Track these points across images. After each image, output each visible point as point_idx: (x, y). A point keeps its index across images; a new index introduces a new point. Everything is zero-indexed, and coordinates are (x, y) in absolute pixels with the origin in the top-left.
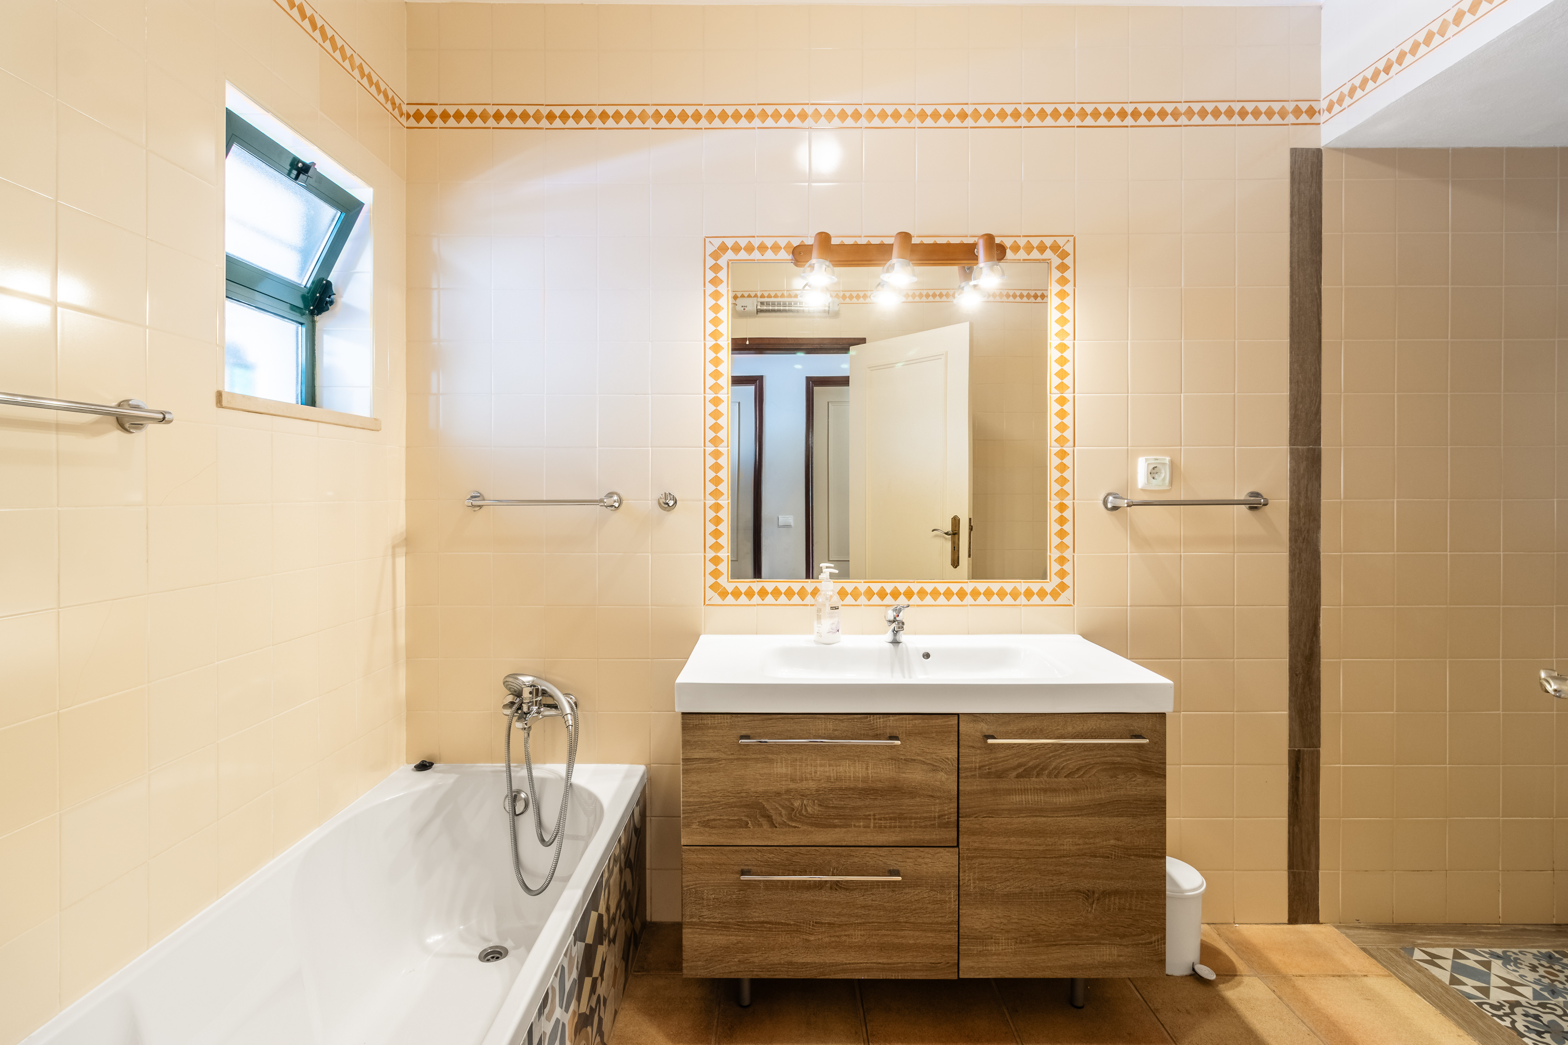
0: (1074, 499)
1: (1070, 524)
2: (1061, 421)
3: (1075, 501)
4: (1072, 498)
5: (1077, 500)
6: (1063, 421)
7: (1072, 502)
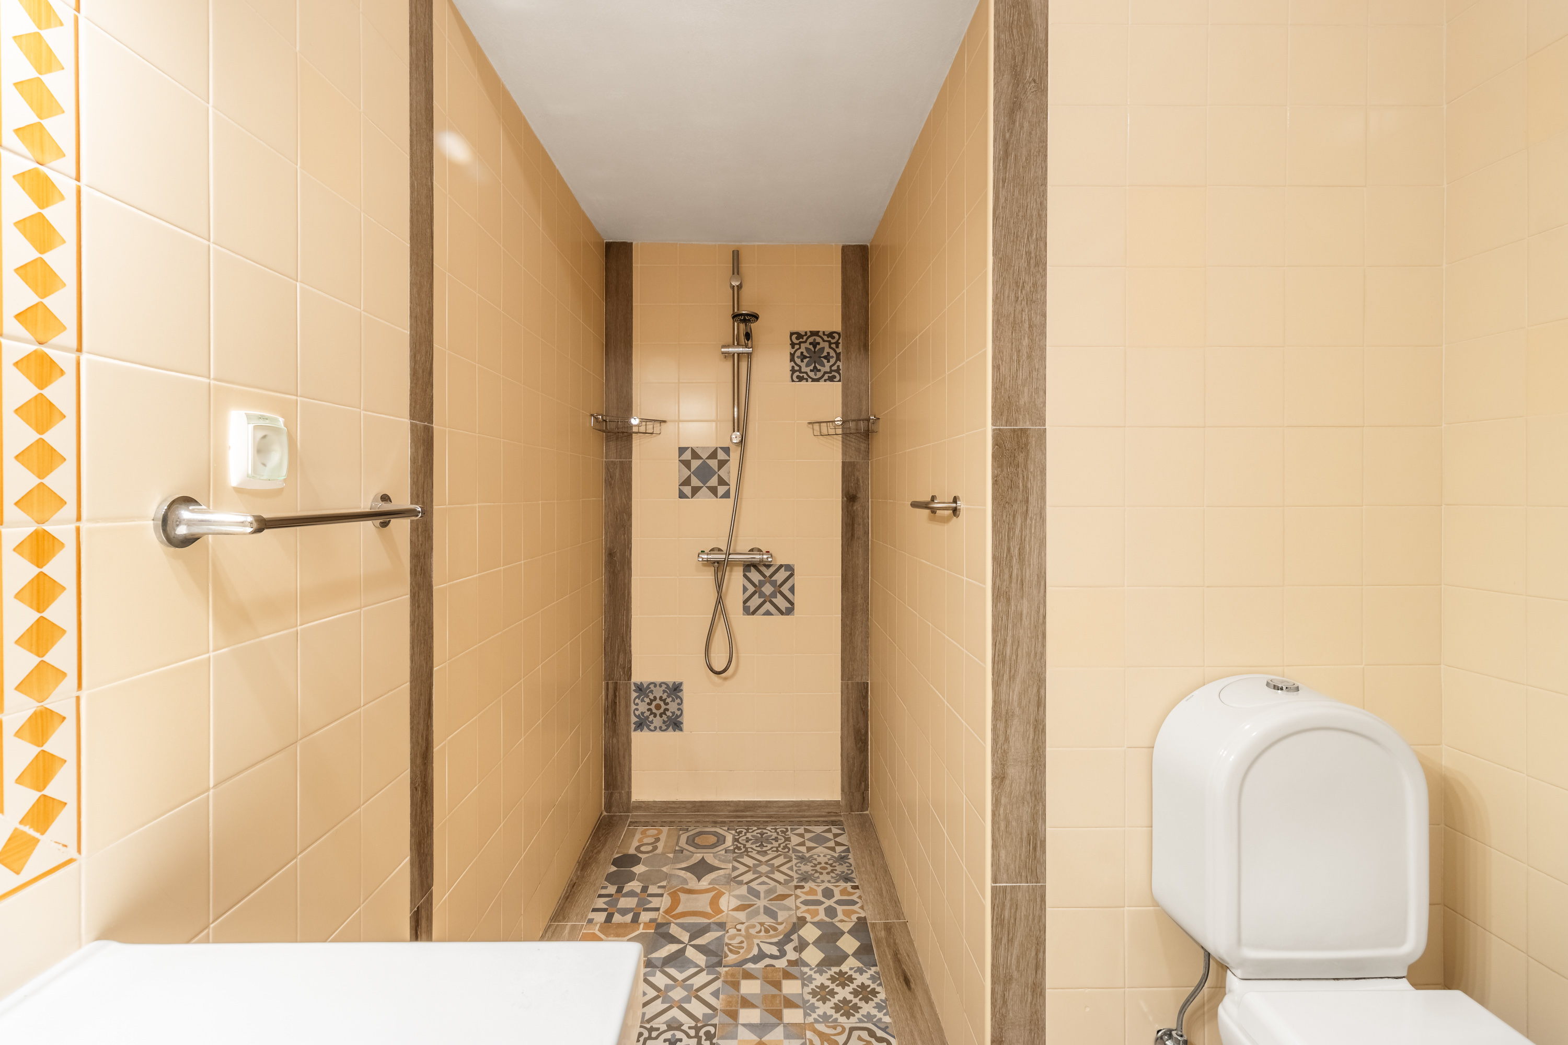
0: (79, 518)
1: (68, 600)
2: (36, 255)
3: (84, 525)
4: (74, 516)
5: (89, 520)
6: (44, 257)
7: (72, 527)
